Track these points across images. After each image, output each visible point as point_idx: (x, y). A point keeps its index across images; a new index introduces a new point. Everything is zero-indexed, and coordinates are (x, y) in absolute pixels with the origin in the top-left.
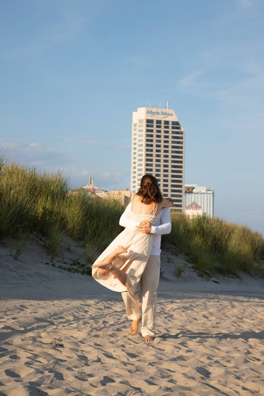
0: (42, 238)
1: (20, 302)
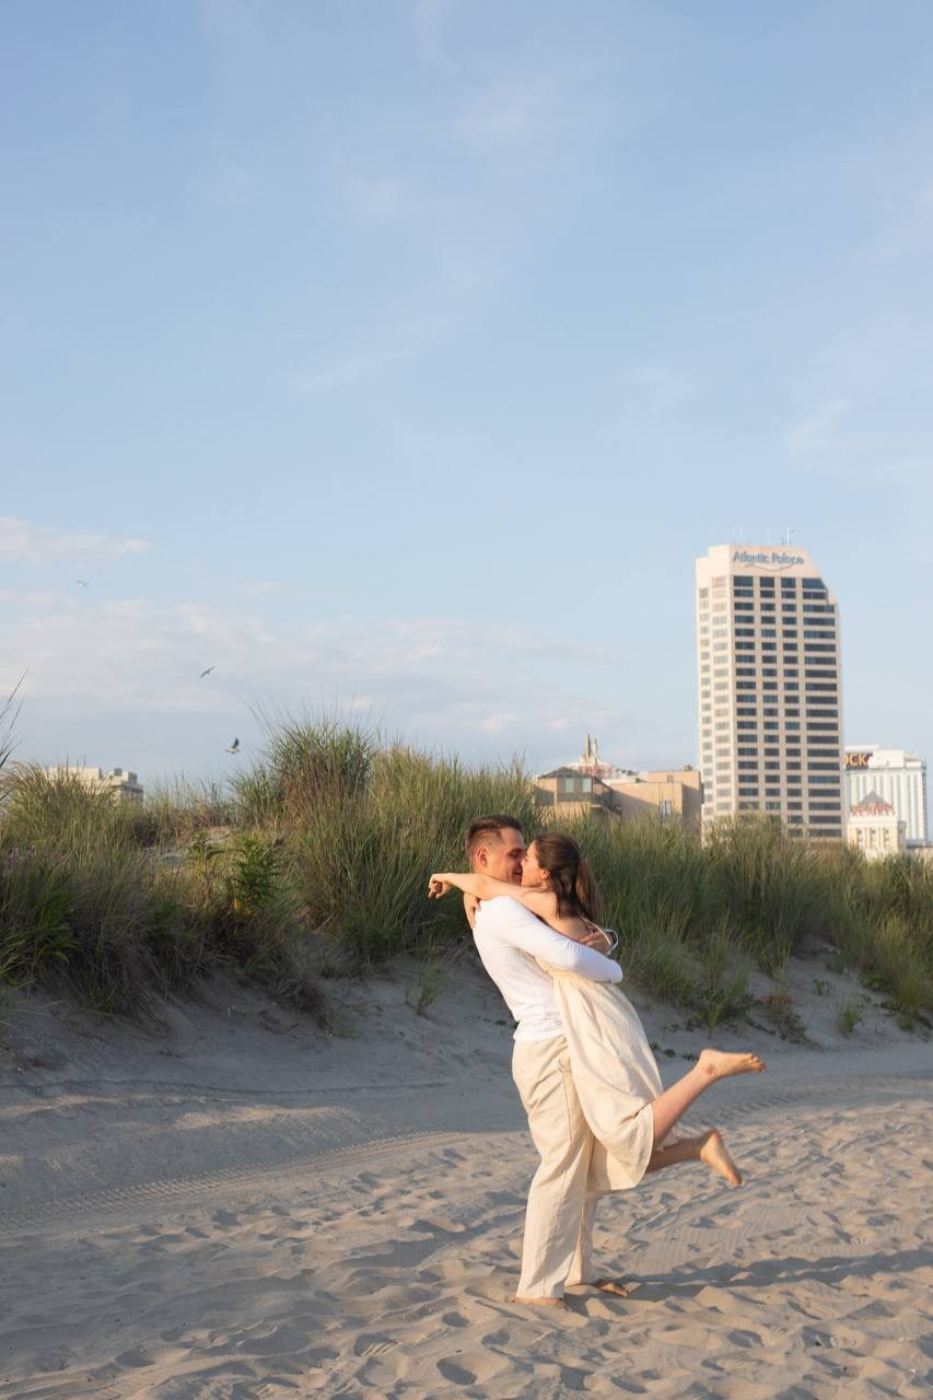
1: (442, 1140)
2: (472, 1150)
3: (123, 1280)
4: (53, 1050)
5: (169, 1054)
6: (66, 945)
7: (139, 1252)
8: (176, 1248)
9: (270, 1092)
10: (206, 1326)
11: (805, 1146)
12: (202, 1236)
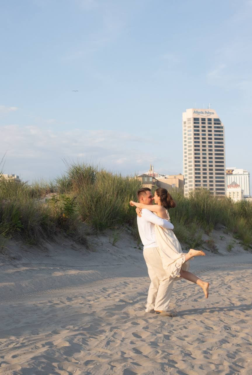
0: (129, 228)
1: (123, 279)
2: (131, 282)
3: (47, 314)
4: (18, 255)
5: (48, 256)
6: (19, 227)
7: (49, 307)
8: (58, 306)
9: (75, 266)
10: (71, 325)
11: (220, 281)
12: (64, 303)
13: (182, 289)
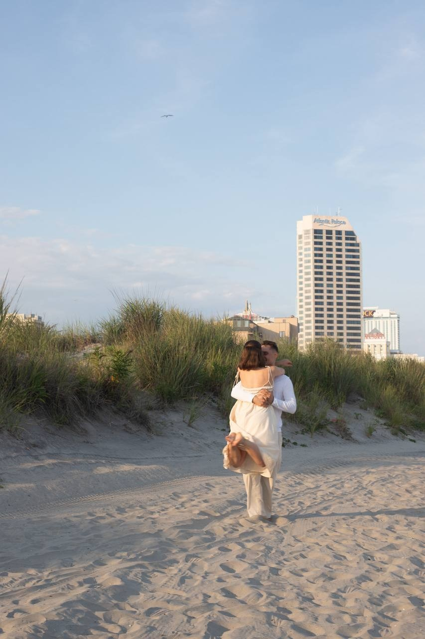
0: (214, 399)
1: (204, 479)
2: (217, 483)
3: (86, 533)
4: (40, 440)
5: (88, 442)
6: (43, 396)
7: (90, 523)
8: (102, 522)
9: (130, 458)
10: (124, 551)
11: (355, 483)
12: (114, 517)
13: (297, 495)
